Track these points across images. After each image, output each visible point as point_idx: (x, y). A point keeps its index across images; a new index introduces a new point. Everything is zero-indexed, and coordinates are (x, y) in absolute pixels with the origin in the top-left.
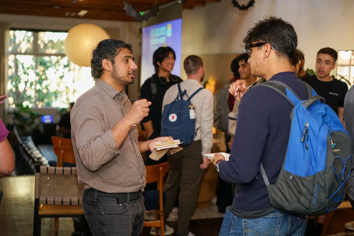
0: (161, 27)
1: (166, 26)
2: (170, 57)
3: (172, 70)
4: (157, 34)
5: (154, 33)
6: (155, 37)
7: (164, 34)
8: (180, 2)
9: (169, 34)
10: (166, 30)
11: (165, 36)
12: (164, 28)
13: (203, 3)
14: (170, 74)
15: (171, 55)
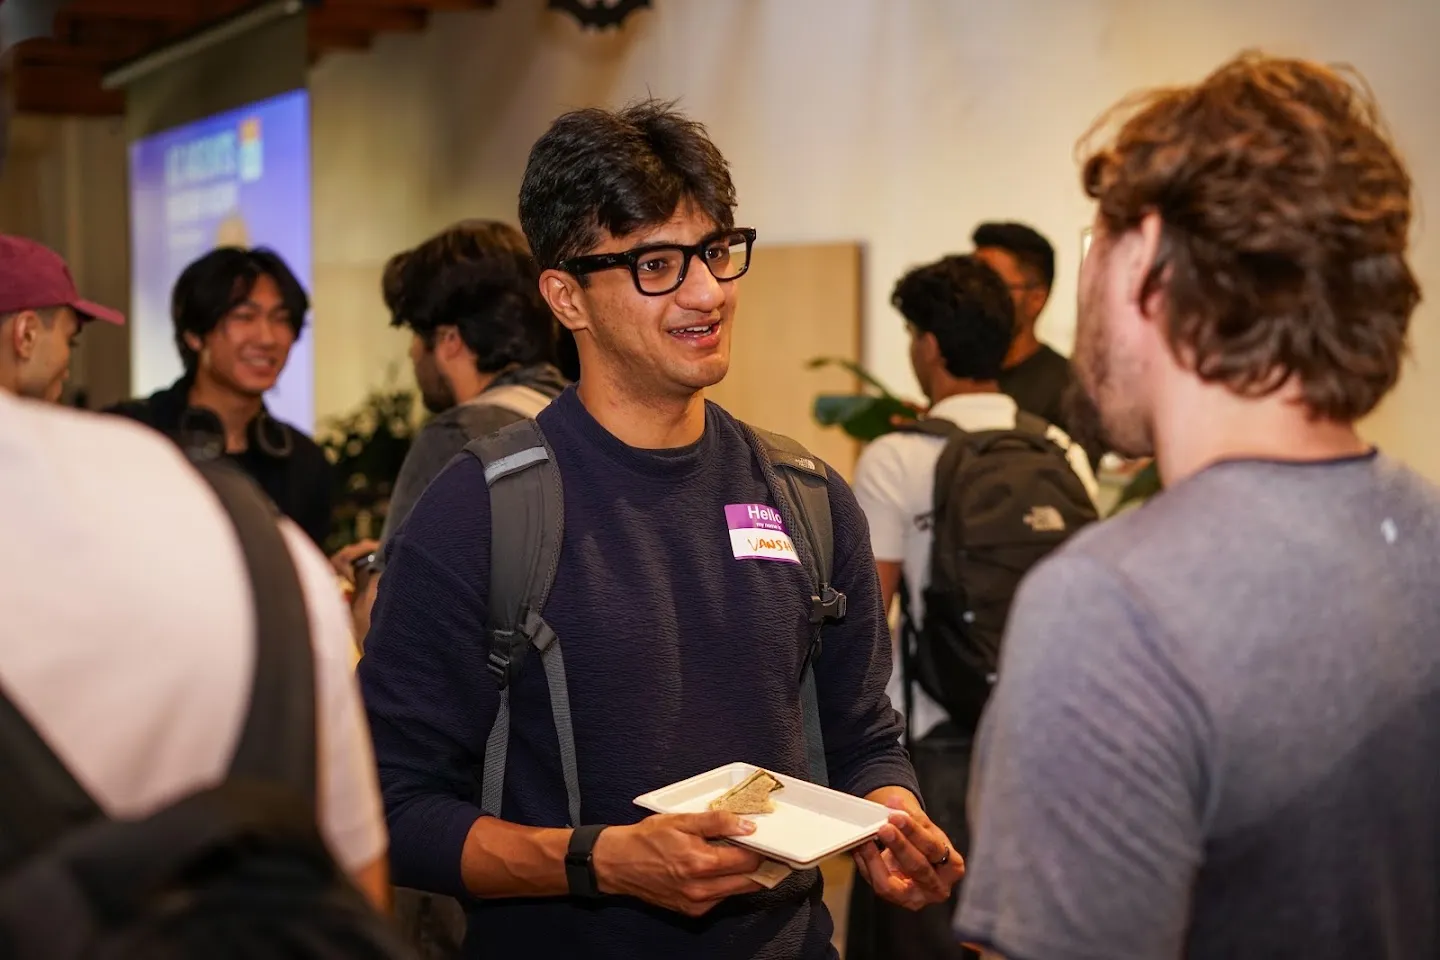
0: (212, 133)
1: (235, 128)
2: (256, 308)
3: (271, 386)
4: (194, 172)
5: (182, 164)
6: (188, 186)
7: (228, 168)
8: (293, 6)
9: (252, 167)
10: (237, 145)
11: (234, 176)
12: (225, 140)
13: (417, 18)
14: (263, 408)
15: (265, 296)
